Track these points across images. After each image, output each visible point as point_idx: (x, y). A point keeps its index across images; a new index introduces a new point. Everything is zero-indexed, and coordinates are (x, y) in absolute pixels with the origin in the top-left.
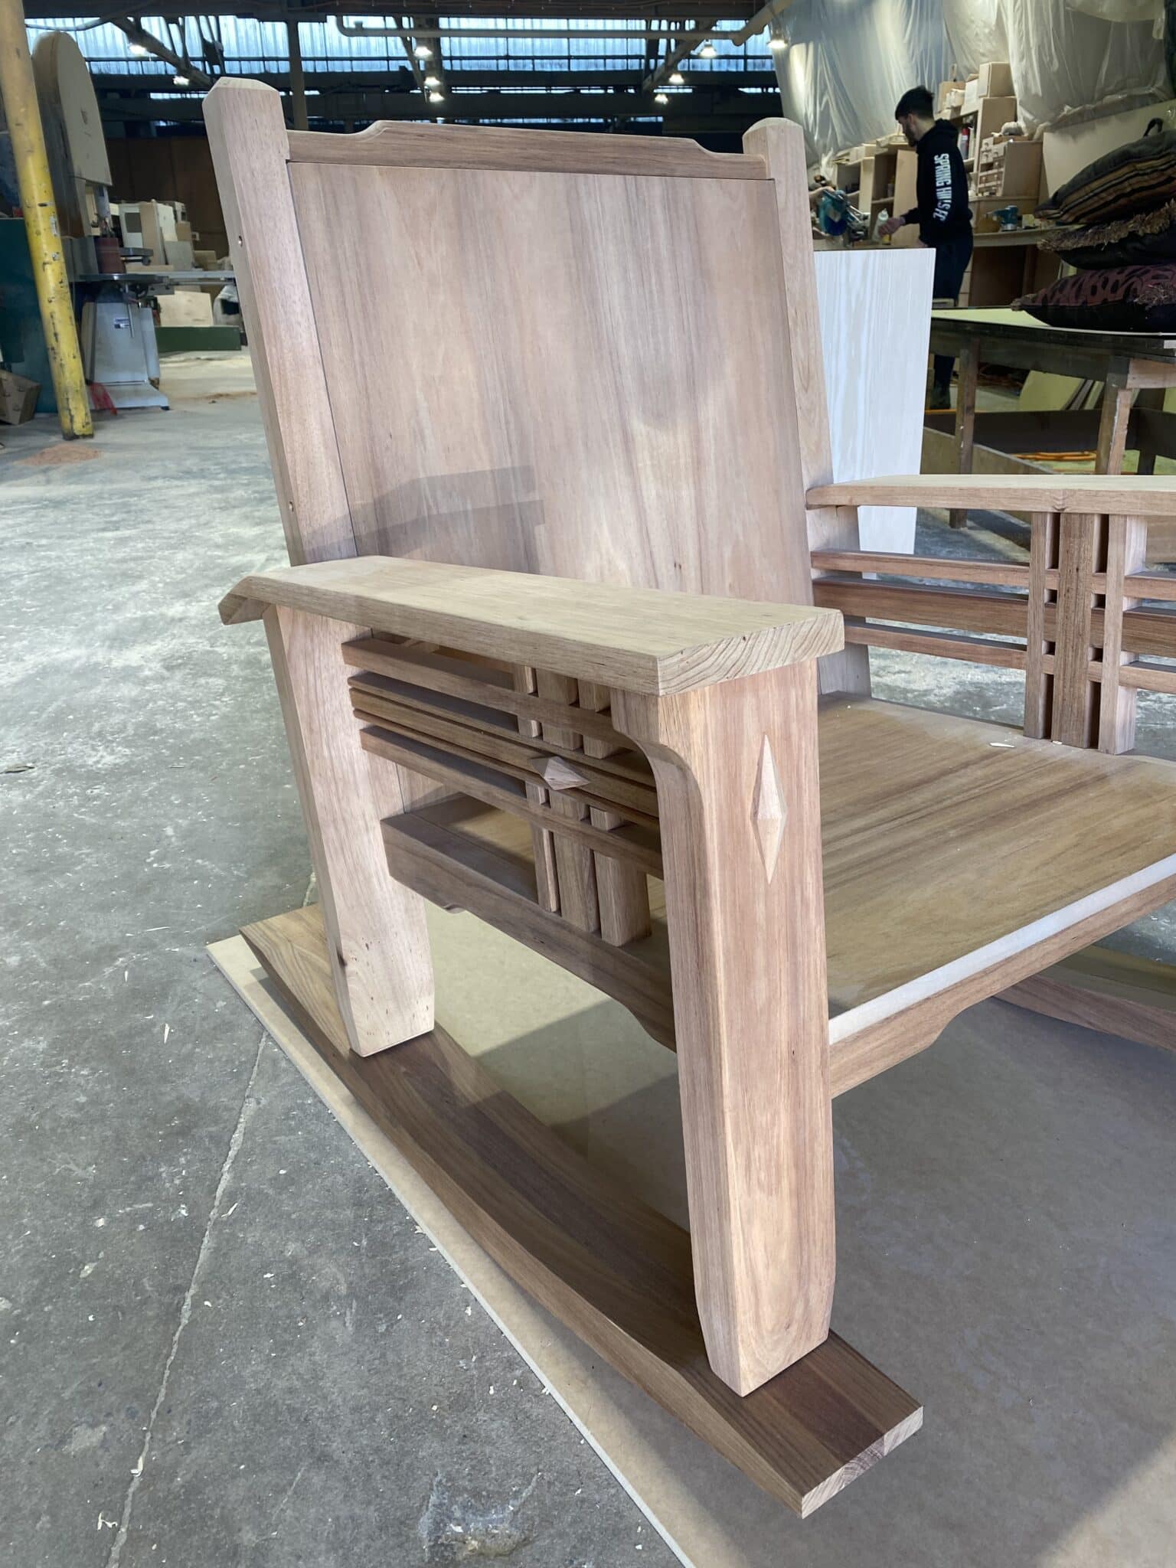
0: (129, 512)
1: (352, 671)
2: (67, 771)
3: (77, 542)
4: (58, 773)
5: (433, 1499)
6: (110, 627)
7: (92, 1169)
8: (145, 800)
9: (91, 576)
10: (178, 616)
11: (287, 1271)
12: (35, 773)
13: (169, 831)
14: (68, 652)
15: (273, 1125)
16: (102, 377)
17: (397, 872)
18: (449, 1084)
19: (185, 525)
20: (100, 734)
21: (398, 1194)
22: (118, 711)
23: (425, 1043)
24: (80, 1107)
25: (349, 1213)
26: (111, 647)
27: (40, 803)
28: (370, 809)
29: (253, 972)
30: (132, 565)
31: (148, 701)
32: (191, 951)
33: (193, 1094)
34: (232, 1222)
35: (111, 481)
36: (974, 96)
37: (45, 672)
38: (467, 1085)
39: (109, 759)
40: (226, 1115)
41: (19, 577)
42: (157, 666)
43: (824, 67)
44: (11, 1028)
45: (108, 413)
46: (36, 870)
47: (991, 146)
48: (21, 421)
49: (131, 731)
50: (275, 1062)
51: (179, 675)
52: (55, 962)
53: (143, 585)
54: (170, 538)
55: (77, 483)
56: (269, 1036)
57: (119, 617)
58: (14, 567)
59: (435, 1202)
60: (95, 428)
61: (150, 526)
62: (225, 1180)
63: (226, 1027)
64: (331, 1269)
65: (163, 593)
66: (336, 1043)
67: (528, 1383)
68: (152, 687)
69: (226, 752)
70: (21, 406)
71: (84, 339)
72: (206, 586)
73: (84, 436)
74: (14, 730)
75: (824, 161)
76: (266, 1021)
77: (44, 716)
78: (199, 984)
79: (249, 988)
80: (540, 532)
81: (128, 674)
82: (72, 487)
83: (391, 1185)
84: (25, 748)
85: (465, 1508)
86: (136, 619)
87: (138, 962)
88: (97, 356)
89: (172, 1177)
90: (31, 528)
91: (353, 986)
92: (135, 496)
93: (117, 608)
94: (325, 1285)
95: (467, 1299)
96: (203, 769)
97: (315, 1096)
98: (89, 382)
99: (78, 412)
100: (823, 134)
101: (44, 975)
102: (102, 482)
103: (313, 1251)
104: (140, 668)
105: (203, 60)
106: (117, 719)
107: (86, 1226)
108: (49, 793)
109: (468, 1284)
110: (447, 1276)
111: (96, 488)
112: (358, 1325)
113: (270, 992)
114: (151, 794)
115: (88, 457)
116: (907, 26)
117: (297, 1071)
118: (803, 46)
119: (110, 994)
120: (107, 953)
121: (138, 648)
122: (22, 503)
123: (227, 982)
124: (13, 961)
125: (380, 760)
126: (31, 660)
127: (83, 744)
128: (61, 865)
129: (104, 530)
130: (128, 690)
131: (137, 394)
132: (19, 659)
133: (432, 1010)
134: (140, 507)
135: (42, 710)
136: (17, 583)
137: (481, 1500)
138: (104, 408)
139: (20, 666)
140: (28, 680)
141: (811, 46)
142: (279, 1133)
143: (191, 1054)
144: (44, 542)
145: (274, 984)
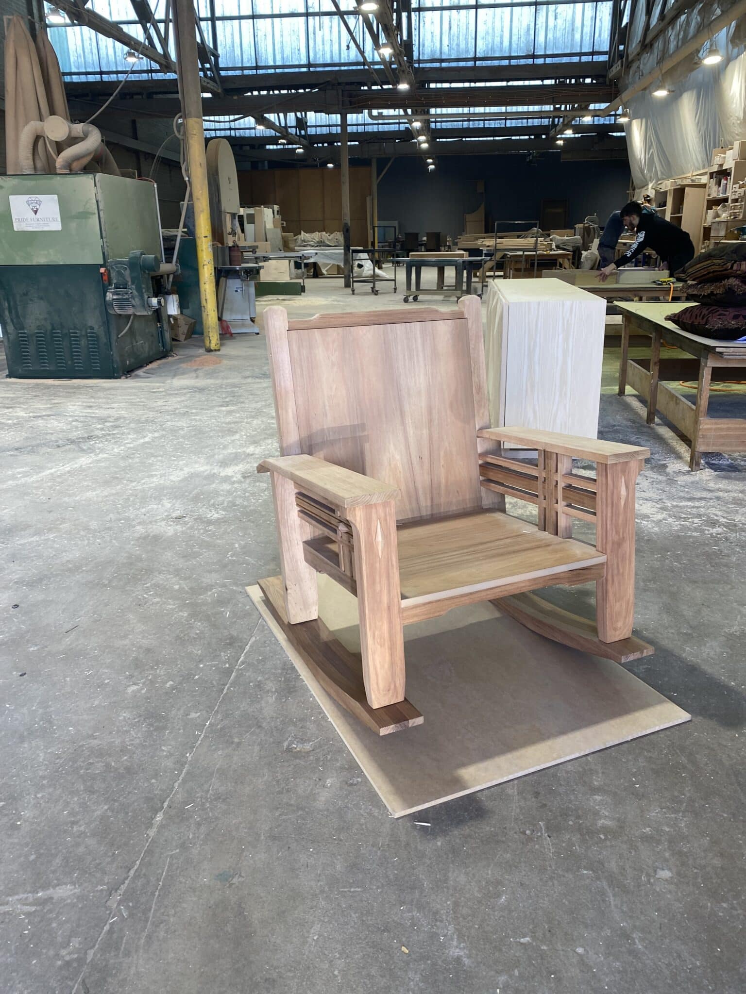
0: (234, 396)
1: (297, 491)
2: (199, 519)
3: (209, 412)
4: (195, 520)
5: (290, 739)
6: (221, 456)
7: (200, 652)
8: (229, 533)
9: (214, 430)
10: (251, 453)
11: (257, 683)
12: (187, 519)
13: (237, 546)
14: (202, 467)
15: (260, 645)
16: (226, 317)
17: (306, 560)
18: (319, 635)
19: (259, 405)
20: (213, 505)
21: (297, 668)
22: (221, 495)
23: (314, 623)
24: (197, 634)
25: (280, 671)
26: (221, 466)
27: (188, 531)
28: (299, 537)
29: (261, 597)
30: (233, 425)
31: (234, 491)
32: (240, 589)
33: (235, 634)
34: (241, 670)
35: (227, 378)
36: (731, 159)
37: (192, 476)
38: (324, 636)
39: (216, 516)
40: (245, 641)
41: (182, 429)
42: (239, 476)
43: (651, 132)
44: (175, 609)
45: (228, 335)
46: (186, 556)
47: (737, 189)
48: (185, 339)
49: (226, 504)
50: (264, 626)
51: (248, 481)
52: (191, 589)
53: (237, 436)
54: (251, 412)
55: (210, 378)
56: (263, 619)
57: (225, 452)
58: (180, 424)
59: (308, 670)
60: (221, 345)
61: (243, 405)
62: (242, 658)
63: (248, 614)
64: (271, 685)
65: (245, 441)
66: (284, 619)
67: (325, 718)
68: (236, 485)
69: (263, 516)
70: (186, 332)
71: (219, 297)
72: (265, 438)
73: (215, 350)
74: (179, 501)
75: (650, 186)
76: (263, 613)
77: (191, 495)
78: (241, 600)
79: (258, 602)
80: (367, 446)
81: (227, 479)
82: (208, 380)
83: (295, 665)
84: (183, 508)
85: (297, 742)
86: (232, 453)
87: (221, 591)
88: (225, 306)
89: (225, 656)
90: (188, 403)
91: (289, 598)
92: (237, 387)
93: (225, 447)
94: (268, 688)
95: (312, 696)
96: (253, 522)
97: (275, 638)
98: (220, 319)
99: (213, 339)
100: (650, 170)
101: (187, 593)
102: (223, 378)
103: (267, 679)
104: (232, 477)
105: (295, 127)
106: (221, 499)
107: (197, 666)
108: (192, 528)
109: (313, 692)
110: (308, 690)
111: (218, 382)
112: (276, 699)
113: (265, 604)
114: (231, 530)
115: (217, 363)
116: (697, 114)
117: (270, 630)
118: (639, 120)
119: (210, 601)
120: (210, 587)
121: (232, 467)
122: (185, 389)
123: (251, 600)
124: (177, 587)
125: (304, 521)
126: (187, 470)
127: (207, 508)
128: (196, 555)
129: (221, 406)
130: (226, 487)
131: (243, 326)
132: (182, 469)
133: (317, 611)
134: (239, 394)
135: (190, 493)
136: (182, 432)
137: (303, 741)
138: (226, 334)
139: (182, 472)
140: (185, 479)
141: (644, 121)
142: (261, 647)
143: (235, 622)
144: (194, 411)
145: (267, 602)
